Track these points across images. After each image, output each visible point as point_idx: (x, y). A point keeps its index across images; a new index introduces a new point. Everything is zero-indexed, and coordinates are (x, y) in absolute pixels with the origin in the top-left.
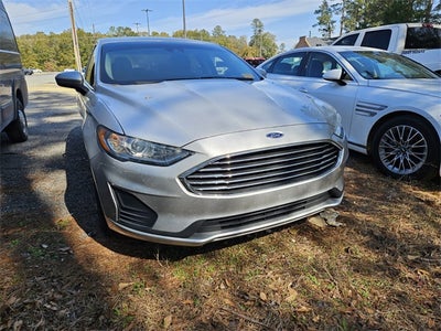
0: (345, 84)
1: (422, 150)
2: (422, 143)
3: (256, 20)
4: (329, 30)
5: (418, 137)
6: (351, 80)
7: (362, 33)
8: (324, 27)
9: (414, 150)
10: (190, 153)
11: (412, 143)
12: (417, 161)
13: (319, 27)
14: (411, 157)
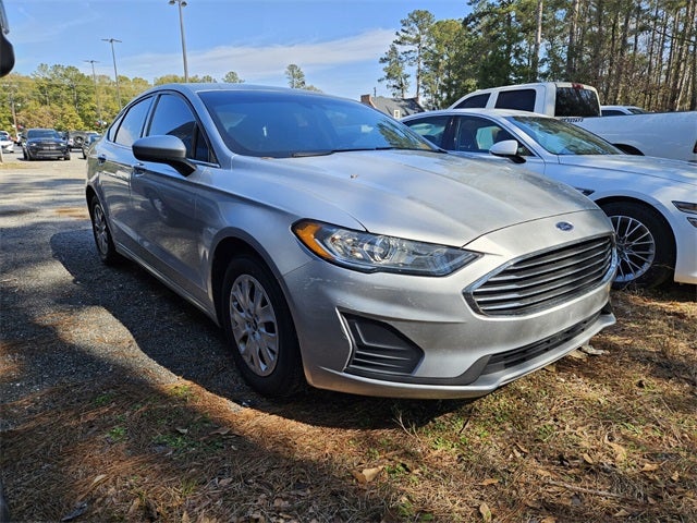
0: (524, 161)
1: (647, 247)
2: (646, 238)
3: (292, 67)
4: (401, 87)
5: (640, 231)
6: (532, 155)
7: (495, 92)
8: (394, 82)
9: (635, 248)
10: (477, 255)
11: (631, 238)
12: (641, 263)
13: (386, 82)
14: (631, 257)
